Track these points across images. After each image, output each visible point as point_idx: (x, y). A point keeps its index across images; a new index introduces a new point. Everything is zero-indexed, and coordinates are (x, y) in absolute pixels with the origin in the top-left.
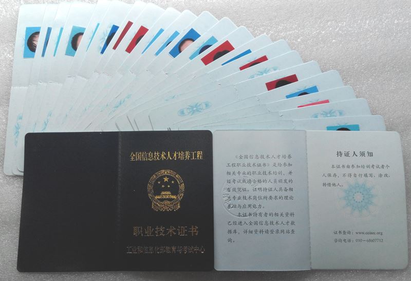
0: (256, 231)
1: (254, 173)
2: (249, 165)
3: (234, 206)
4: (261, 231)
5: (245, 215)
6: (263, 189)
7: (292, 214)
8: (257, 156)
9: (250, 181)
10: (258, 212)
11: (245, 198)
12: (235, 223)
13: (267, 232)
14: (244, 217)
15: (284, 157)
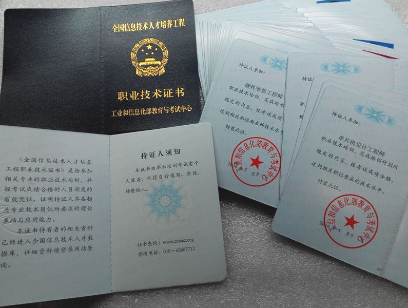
0: (42, 251)
1: (43, 179)
2: (37, 170)
3: (14, 221)
4: (49, 251)
5: (28, 231)
6: (54, 199)
7: (90, 228)
8: (48, 160)
9: (37, 189)
10: (46, 227)
11: (29, 210)
12: (13, 242)
13: (57, 250)
14: (26, 234)
15: (83, 162)
